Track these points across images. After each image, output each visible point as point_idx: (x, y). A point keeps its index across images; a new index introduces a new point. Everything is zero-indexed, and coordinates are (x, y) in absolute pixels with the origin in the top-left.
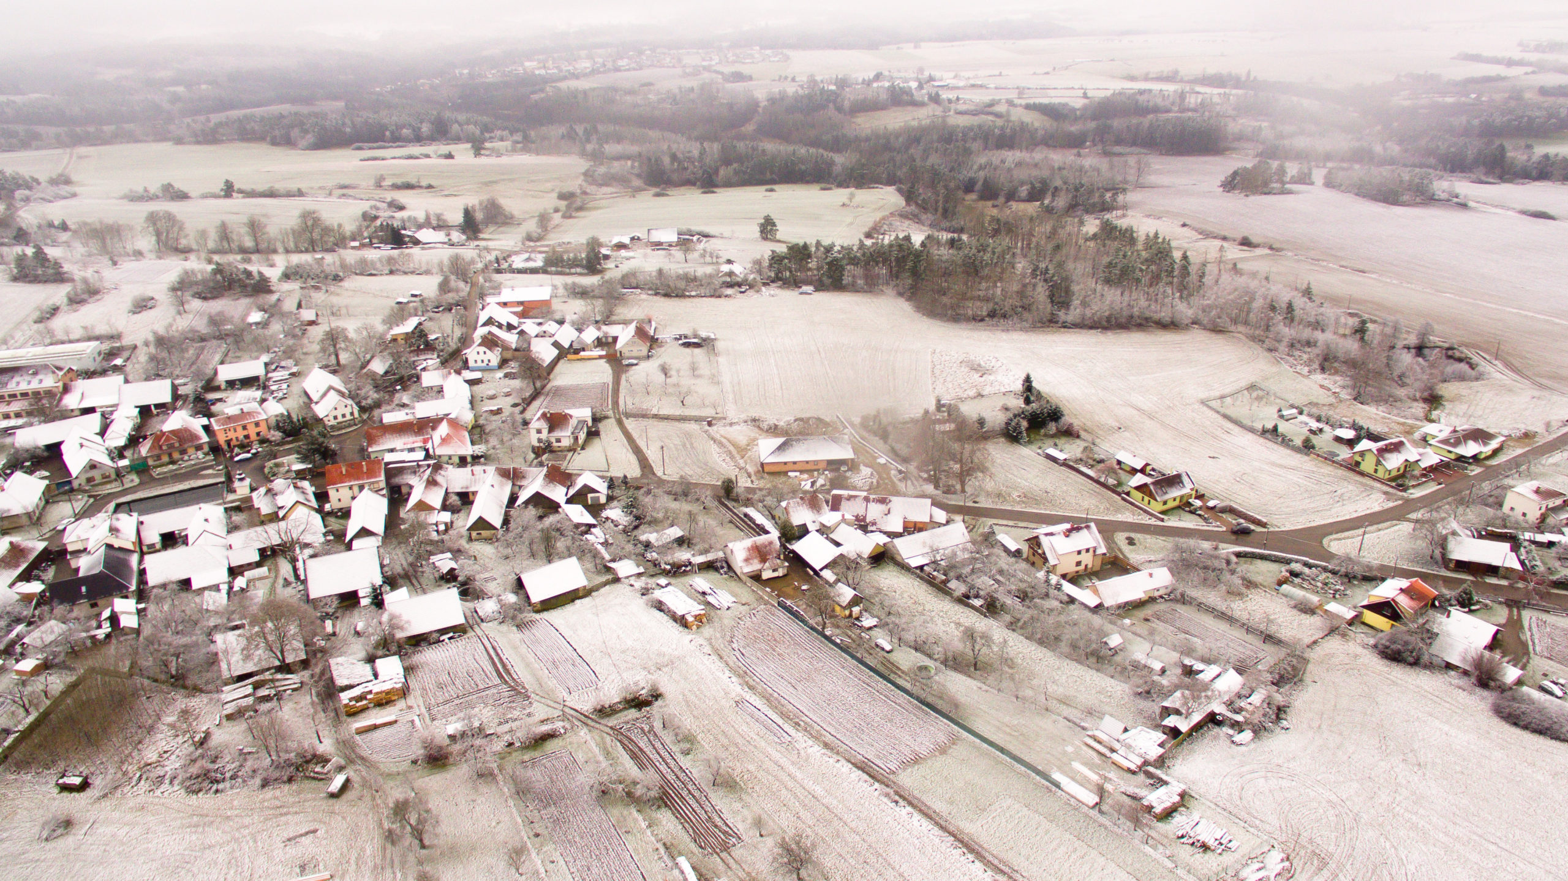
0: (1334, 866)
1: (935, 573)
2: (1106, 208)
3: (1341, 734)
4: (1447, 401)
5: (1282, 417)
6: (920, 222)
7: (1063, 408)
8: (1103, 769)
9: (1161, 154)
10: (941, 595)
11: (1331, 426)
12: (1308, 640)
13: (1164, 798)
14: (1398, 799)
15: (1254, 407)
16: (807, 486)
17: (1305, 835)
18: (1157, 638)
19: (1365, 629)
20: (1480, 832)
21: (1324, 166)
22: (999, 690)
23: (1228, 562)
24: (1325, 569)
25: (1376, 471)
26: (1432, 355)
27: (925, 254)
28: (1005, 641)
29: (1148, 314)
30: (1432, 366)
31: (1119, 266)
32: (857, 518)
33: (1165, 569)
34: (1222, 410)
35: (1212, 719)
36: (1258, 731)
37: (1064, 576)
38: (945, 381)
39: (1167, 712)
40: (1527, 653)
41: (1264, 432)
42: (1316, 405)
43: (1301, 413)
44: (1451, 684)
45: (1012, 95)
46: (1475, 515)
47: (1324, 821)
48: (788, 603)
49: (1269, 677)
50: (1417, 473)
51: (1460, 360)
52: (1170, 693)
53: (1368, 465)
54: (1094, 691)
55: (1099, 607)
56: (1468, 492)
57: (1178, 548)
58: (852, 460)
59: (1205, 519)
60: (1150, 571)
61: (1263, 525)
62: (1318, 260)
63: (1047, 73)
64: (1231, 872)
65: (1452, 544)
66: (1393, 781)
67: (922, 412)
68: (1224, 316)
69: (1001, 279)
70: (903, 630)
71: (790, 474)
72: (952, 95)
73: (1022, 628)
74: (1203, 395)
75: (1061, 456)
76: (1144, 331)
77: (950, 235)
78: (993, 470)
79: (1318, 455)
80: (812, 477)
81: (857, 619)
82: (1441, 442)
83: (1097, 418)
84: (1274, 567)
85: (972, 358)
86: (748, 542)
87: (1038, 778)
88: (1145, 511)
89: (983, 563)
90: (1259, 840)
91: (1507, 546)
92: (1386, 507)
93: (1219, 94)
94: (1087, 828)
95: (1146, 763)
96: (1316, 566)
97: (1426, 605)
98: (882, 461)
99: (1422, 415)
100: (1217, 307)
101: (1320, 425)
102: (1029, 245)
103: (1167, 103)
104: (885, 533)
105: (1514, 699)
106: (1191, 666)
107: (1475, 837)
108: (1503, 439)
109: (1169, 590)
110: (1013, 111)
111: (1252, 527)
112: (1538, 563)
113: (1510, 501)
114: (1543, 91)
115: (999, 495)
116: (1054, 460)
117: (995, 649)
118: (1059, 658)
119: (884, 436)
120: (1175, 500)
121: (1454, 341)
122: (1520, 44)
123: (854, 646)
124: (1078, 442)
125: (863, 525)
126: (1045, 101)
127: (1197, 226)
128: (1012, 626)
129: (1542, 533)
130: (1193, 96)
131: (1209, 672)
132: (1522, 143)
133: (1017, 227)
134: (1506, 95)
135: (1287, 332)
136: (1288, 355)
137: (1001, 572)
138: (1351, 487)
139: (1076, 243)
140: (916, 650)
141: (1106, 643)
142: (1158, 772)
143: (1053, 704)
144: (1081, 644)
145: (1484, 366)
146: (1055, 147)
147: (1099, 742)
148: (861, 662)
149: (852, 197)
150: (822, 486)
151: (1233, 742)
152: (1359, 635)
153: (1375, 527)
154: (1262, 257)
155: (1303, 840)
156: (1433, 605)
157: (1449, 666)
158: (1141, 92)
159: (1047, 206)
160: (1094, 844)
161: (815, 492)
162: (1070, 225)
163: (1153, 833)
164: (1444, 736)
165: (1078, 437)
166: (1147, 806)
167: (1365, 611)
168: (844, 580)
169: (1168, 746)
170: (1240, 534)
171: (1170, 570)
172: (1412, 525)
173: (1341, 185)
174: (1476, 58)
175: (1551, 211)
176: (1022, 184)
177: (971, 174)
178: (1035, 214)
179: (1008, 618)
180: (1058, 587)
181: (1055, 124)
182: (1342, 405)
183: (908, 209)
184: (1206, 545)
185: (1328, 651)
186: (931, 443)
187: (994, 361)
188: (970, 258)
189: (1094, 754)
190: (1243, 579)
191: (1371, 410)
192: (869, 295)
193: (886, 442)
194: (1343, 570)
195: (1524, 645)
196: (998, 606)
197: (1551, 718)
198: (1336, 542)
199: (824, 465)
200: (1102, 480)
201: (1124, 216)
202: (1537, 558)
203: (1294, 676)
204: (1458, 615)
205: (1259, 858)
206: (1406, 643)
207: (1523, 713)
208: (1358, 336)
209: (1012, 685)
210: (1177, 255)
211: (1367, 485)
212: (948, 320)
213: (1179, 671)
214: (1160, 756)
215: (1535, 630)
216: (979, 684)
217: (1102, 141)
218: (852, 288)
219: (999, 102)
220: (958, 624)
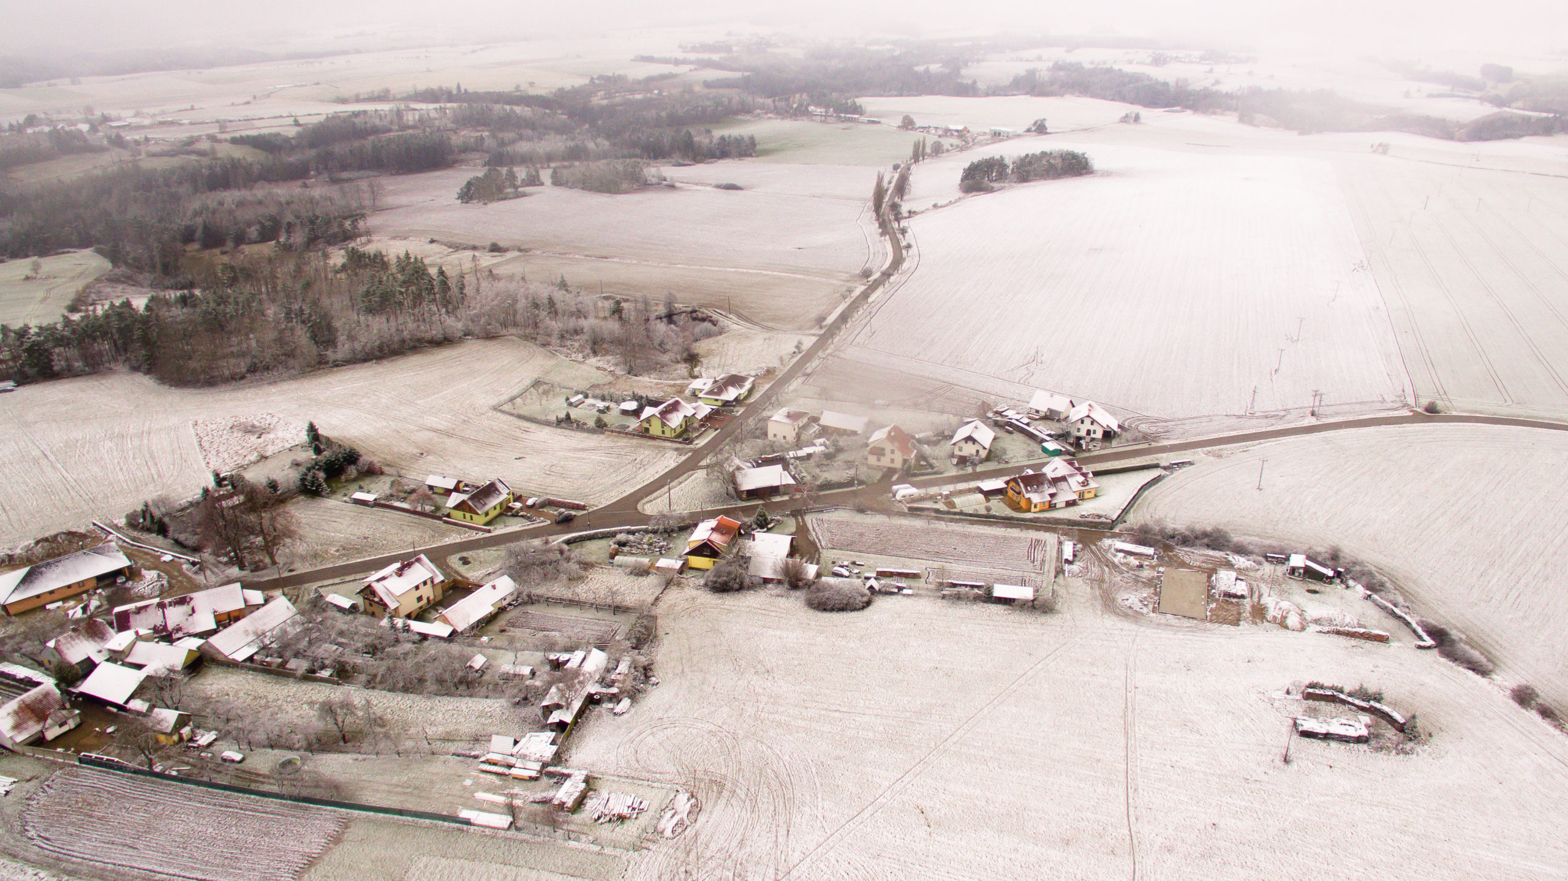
0: (730, 785)
1: (268, 659)
2: (347, 236)
3: (701, 671)
4: (703, 357)
5: (571, 404)
6: (136, 283)
7: (357, 449)
8: (507, 788)
9: (392, 175)
10: (283, 680)
11: (616, 402)
12: (651, 599)
13: (572, 790)
14: (761, 707)
15: (544, 402)
16: (78, 613)
17: (700, 768)
18: (519, 645)
19: (694, 573)
20: (825, 706)
21: (549, 167)
22: (377, 753)
23: (562, 552)
24: (646, 532)
25: (663, 432)
26: (682, 319)
27: (154, 316)
28: (368, 702)
29: (420, 335)
30: (684, 329)
31: (378, 292)
32: (155, 629)
33: (506, 577)
34: (515, 412)
35: (592, 701)
36: (634, 695)
37: (409, 616)
38: (218, 452)
39: (548, 710)
40: (817, 549)
41: (559, 423)
42: (597, 386)
43: (586, 397)
44: (772, 595)
45: (214, 130)
46: (749, 448)
47: (710, 751)
48: (94, 755)
49: (628, 644)
50: (696, 425)
51: (703, 320)
52: (546, 691)
53: (655, 429)
54: (473, 718)
55: (454, 633)
56: (739, 430)
57: (511, 554)
58: (129, 567)
59: (529, 519)
60: (492, 583)
61: (583, 508)
62: (564, 254)
63: (248, 103)
64: (651, 830)
65: (739, 478)
66: (753, 693)
67: (201, 492)
68: (493, 322)
69: (252, 330)
70: (250, 731)
71: (48, 607)
72: (137, 136)
73: (381, 683)
74: (494, 401)
75: (370, 497)
76: (420, 353)
77: (179, 293)
78: (301, 532)
79: (612, 431)
80: (82, 600)
81: (191, 740)
82: (707, 393)
83: (396, 450)
84: (603, 543)
85: (243, 420)
86: (13, 705)
87: (446, 824)
88: (470, 528)
89: (319, 630)
90: (665, 791)
91: (779, 467)
92: (680, 461)
93: (436, 109)
94: (510, 850)
95: (545, 765)
96: (638, 531)
97: (735, 536)
98: (168, 558)
99: (686, 374)
100: (484, 314)
101: (607, 404)
102: (274, 288)
103: (386, 122)
104: (196, 635)
105: (818, 590)
106: (558, 659)
107: (823, 712)
108: (752, 379)
109: (515, 595)
110: (217, 146)
111: (573, 513)
112: (805, 474)
113: (772, 429)
114: (707, 85)
115: (316, 555)
116: (364, 503)
117: (360, 714)
118: (429, 698)
119: (162, 529)
120: (495, 508)
121: (695, 304)
122: (680, 46)
123: (196, 771)
124: (383, 478)
125: (165, 635)
126: (254, 133)
127: (445, 240)
128: (370, 684)
129: (801, 449)
130: (410, 113)
131: (576, 657)
132: (703, 128)
133: (256, 272)
134: (681, 90)
135: (555, 325)
136: (561, 346)
137: (341, 633)
138: (647, 452)
139: (326, 278)
140: (272, 747)
141: (471, 667)
142: (559, 769)
143: (438, 746)
144: (447, 676)
145: (723, 321)
146: (277, 181)
147: (495, 764)
148: (211, 785)
149: (36, 268)
150: (98, 607)
151: (615, 714)
152: (693, 581)
153: (676, 481)
154: (514, 259)
155: (699, 775)
156: (740, 534)
157: (766, 581)
158: (356, 114)
159: (284, 245)
160: (522, 863)
161: (91, 617)
162: (314, 260)
163: (572, 827)
164: (779, 640)
165: (382, 473)
166: (559, 805)
167: (689, 557)
168: (160, 703)
169: (559, 741)
170: (566, 522)
171: (511, 576)
172: (705, 471)
173: (567, 182)
174: (650, 59)
175: (739, 184)
176: (249, 225)
177: (186, 222)
178: (273, 255)
179: (363, 678)
180: (407, 629)
181: (271, 157)
182: (621, 381)
183: (117, 271)
184: (537, 542)
185: (670, 603)
186: (221, 523)
187: (269, 417)
188: (210, 313)
189: (493, 778)
190: (579, 563)
191: (645, 379)
192: (94, 377)
193: (165, 536)
194: (661, 527)
195: (813, 544)
196: (349, 668)
197: (846, 595)
198: (649, 505)
199: (94, 583)
200: (419, 509)
201: (369, 241)
202: (803, 470)
203: (649, 635)
204: (760, 535)
205: (669, 806)
206: (729, 573)
207: (827, 599)
208: (616, 316)
209: (389, 743)
210: (433, 271)
211: (660, 447)
212: (203, 386)
213: (548, 668)
214: (556, 753)
215: (817, 529)
216: (355, 756)
217: (326, 168)
218: (68, 373)
219: (198, 139)
220: (311, 704)
